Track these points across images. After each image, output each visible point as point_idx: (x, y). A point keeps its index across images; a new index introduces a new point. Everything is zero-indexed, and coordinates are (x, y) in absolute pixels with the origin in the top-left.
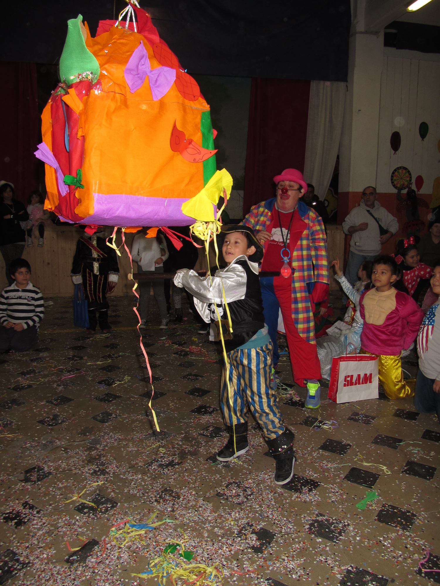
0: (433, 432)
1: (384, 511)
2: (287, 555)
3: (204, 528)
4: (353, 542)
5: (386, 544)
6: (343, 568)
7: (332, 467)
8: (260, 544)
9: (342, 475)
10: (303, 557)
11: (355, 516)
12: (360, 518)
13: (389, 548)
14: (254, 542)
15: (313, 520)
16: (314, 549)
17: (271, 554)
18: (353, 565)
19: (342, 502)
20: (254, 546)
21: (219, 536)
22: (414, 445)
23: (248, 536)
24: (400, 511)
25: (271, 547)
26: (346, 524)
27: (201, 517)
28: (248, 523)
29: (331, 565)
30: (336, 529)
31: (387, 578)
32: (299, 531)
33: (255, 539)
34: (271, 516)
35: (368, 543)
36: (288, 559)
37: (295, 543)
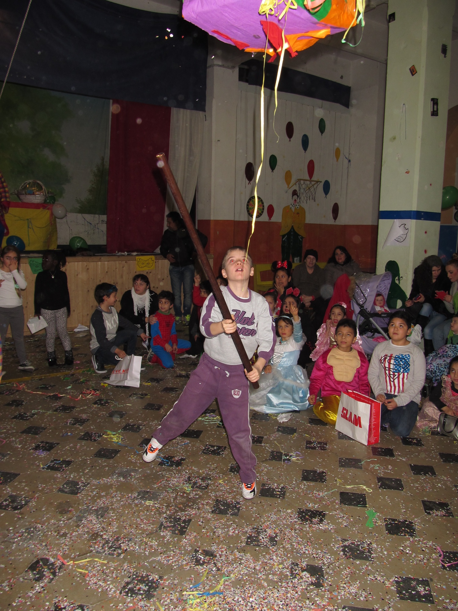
0: (378, 448)
1: (389, 524)
2: (343, 582)
3: (259, 579)
4: (383, 556)
5: (408, 551)
6: (391, 580)
7: (324, 495)
8: (316, 579)
9: (337, 501)
10: (356, 580)
11: (371, 534)
12: (375, 535)
13: (411, 554)
14: (310, 579)
15: (342, 547)
16: (360, 572)
17: (331, 585)
18: (396, 576)
19: (353, 524)
20: (312, 582)
21: (277, 582)
22: (373, 462)
23: (301, 575)
24: (399, 521)
25: (326, 579)
26: (369, 543)
27: (249, 569)
28: (293, 563)
29: (382, 581)
30: (364, 550)
31: (426, 579)
32: (338, 559)
33: (309, 576)
34: (307, 552)
35: (395, 554)
36: (347, 586)
37: (342, 570)
